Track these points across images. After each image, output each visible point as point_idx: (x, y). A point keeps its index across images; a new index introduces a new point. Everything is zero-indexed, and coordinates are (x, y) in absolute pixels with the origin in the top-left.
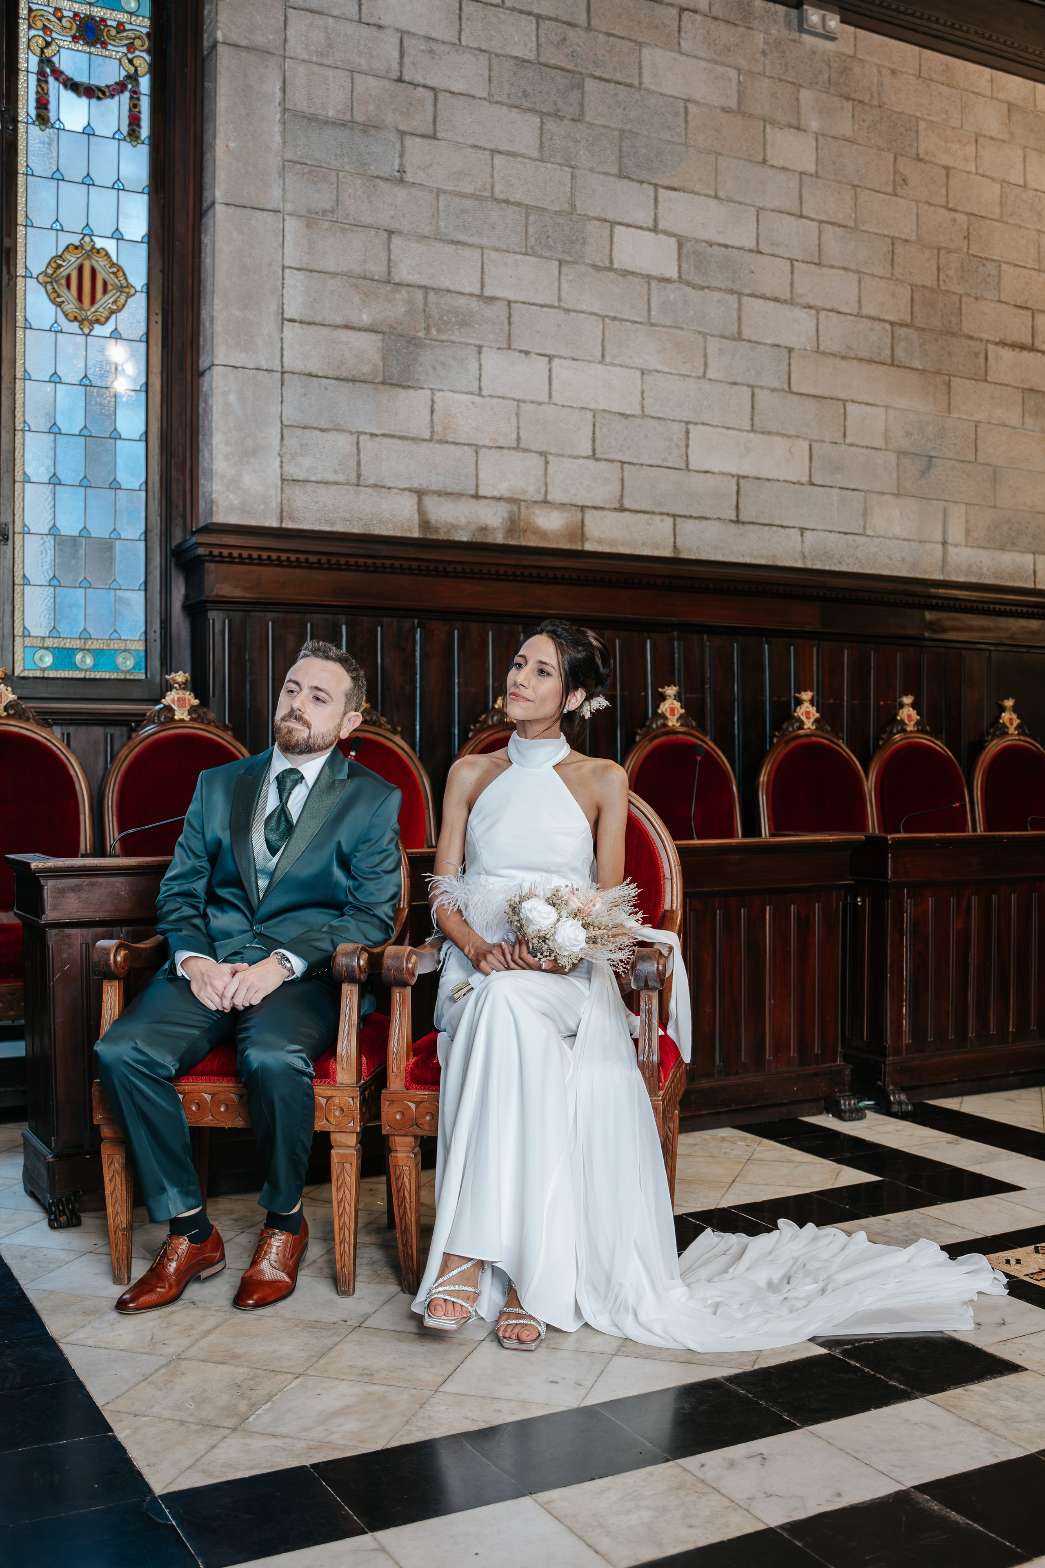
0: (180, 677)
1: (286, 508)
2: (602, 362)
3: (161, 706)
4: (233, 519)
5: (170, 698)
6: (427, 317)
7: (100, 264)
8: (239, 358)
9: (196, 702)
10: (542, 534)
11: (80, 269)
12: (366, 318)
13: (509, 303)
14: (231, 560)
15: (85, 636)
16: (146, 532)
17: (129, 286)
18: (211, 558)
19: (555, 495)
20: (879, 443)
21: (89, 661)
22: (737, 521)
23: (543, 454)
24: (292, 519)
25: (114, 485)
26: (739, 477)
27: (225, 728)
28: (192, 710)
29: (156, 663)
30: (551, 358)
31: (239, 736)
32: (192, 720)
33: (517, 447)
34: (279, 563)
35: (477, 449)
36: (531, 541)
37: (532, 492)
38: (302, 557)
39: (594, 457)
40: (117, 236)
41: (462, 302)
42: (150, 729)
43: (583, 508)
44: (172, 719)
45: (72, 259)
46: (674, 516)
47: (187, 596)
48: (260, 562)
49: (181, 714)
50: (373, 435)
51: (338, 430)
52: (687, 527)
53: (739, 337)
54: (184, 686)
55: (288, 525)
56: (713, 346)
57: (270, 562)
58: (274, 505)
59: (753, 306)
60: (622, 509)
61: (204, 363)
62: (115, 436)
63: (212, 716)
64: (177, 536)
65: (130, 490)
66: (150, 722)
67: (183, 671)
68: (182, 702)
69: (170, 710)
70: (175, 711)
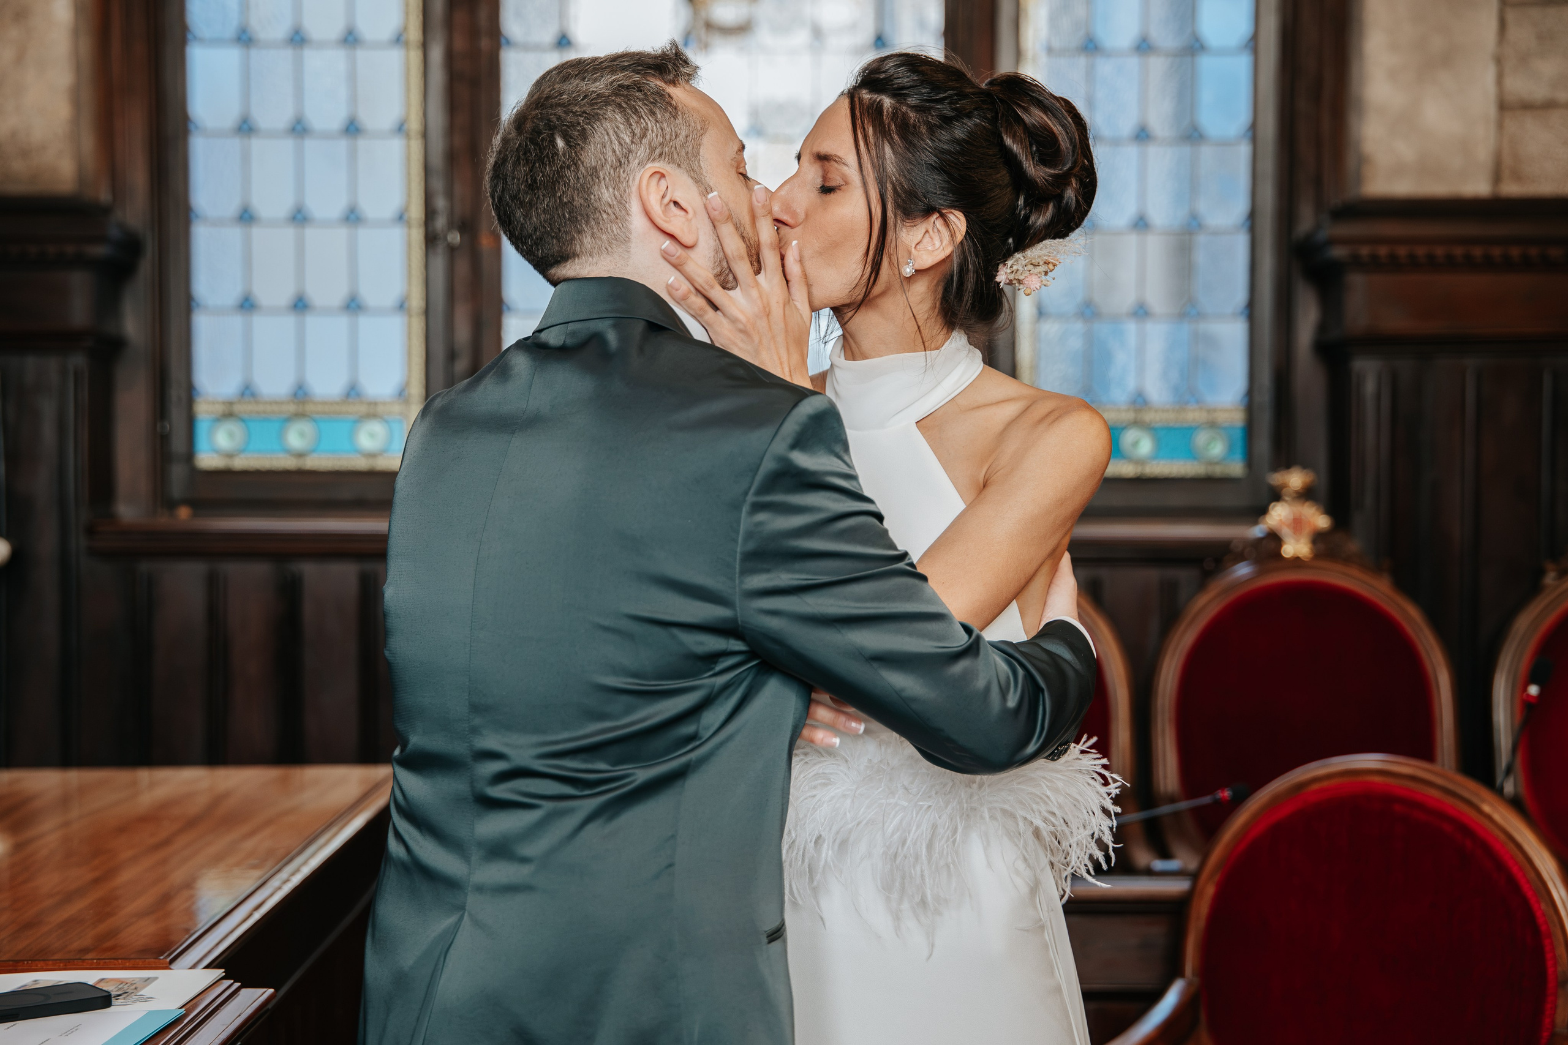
0: (1296, 479)
1: (1507, 161)
3: (1257, 531)
4: (1403, 187)
5: (1279, 515)
9: (1322, 522)
14: (1394, 265)
15: (1140, 402)
16: (1253, 216)
18: (1357, 263)
21: (1146, 446)
24: (1517, 177)
25: (1193, 137)
27: (1376, 569)
28: (1318, 538)
29: (1264, 446)
31: (1405, 585)
32: (1317, 555)
34: (1488, 265)
38: (1534, 251)
42: (1243, 570)
44: (1277, 555)
47: (1322, 328)
48: (1450, 264)
49: (1295, 547)
54: (1307, 495)
55: (1511, 189)
57: (1470, 265)
58: (1483, 153)
62: (1198, 47)
63: (1354, 546)
64: (1306, 221)
65: (1224, 143)
66: (1240, 557)
67: (1305, 465)
68: (1297, 524)
69: (1274, 538)
70: (1285, 543)
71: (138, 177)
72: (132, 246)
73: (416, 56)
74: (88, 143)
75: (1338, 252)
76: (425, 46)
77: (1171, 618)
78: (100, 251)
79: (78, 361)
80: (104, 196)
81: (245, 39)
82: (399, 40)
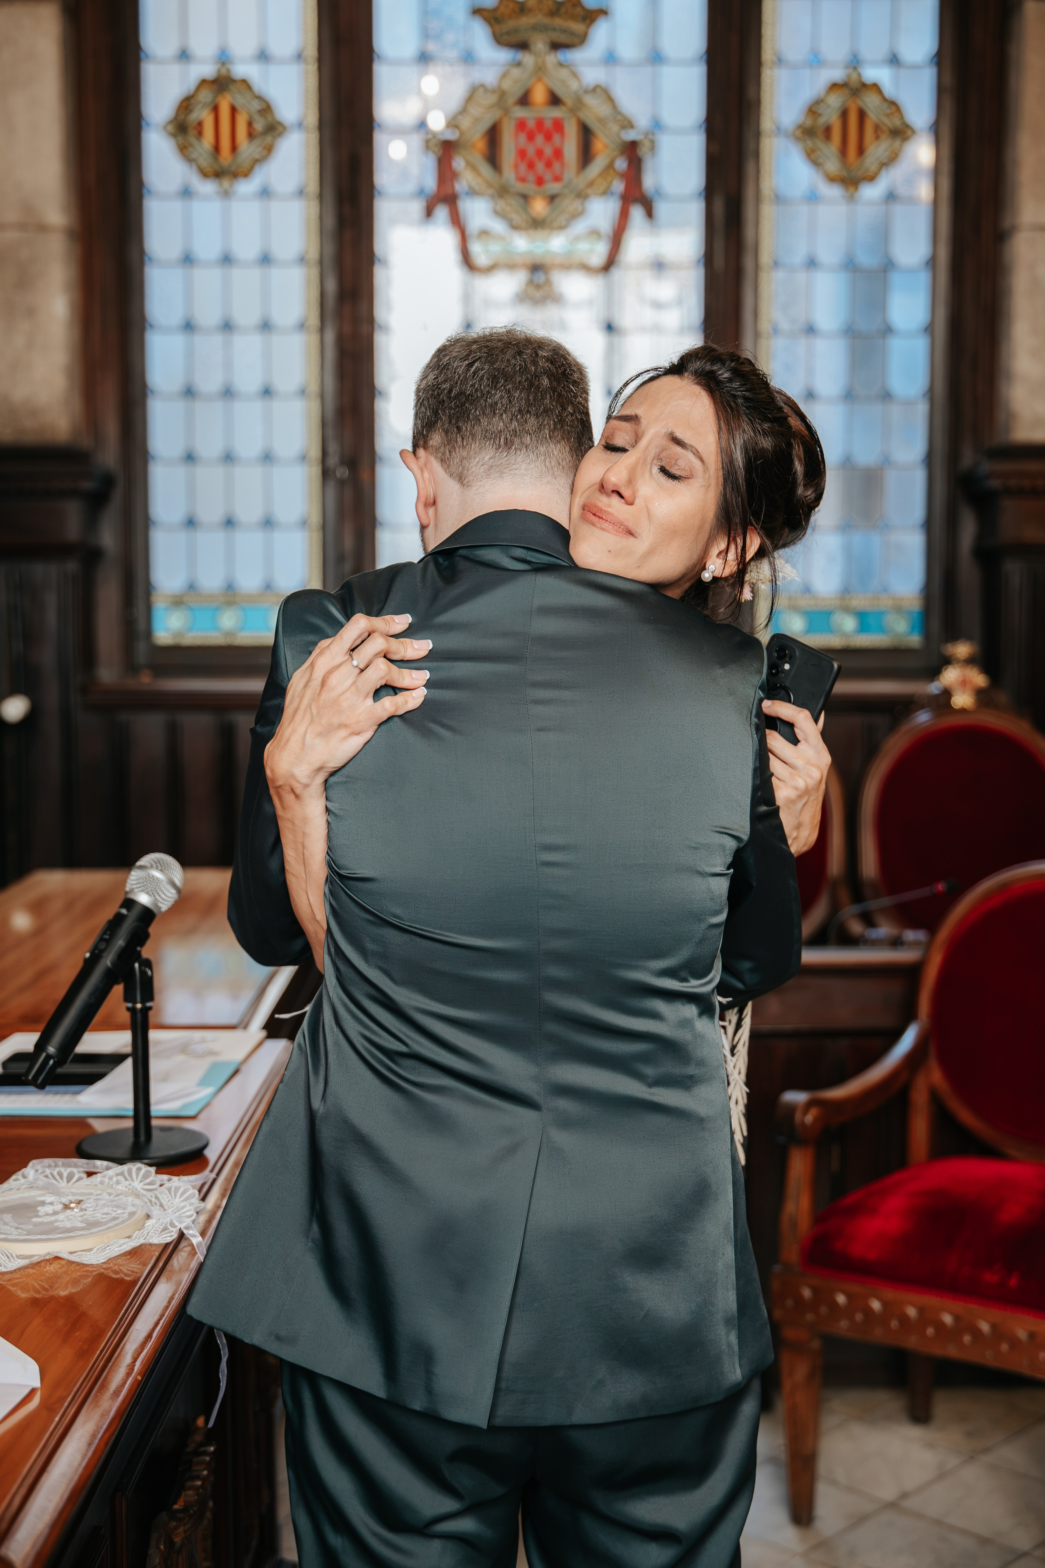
0: (962, 650)
3: (934, 688)
5: (951, 676)
7: (871, 102)
9: (982, 681)
11: (844, 114)
14: (1034, 493)
15: (845, 591)
16: (929, 455)
17: (907, 126)
18: (1008, 491)
21: (850, 625)
25: (886, 396)
27: (1020, 714)
28: (980, 694)
29: (936, 624)
32: (977, 707)
40: (894, 60)
42: (924, 716)
44: (949, 706)
45: (835, 101)
47: (980, 538)
49: (962, 700)
54: (970, 661)
61: (1007, 223)
62: (888, 330)
63: (1005, 698)
64: (968, 458)
65: (908, 403)
66: (922, 707)
67: (969, 638)
68: (964, 683)
69: (947, 694)
70: (953, 696)
71: (111, 429)
72: (108, 481)
73: (315, 339)
74: (77, 405)
75: (995, 483)
76: (322, 330)
77: (872, 751)
78: (88, 485)
79: (72, 566)
80: (86, 442)
81: (189, 327)
82: (302, 326)
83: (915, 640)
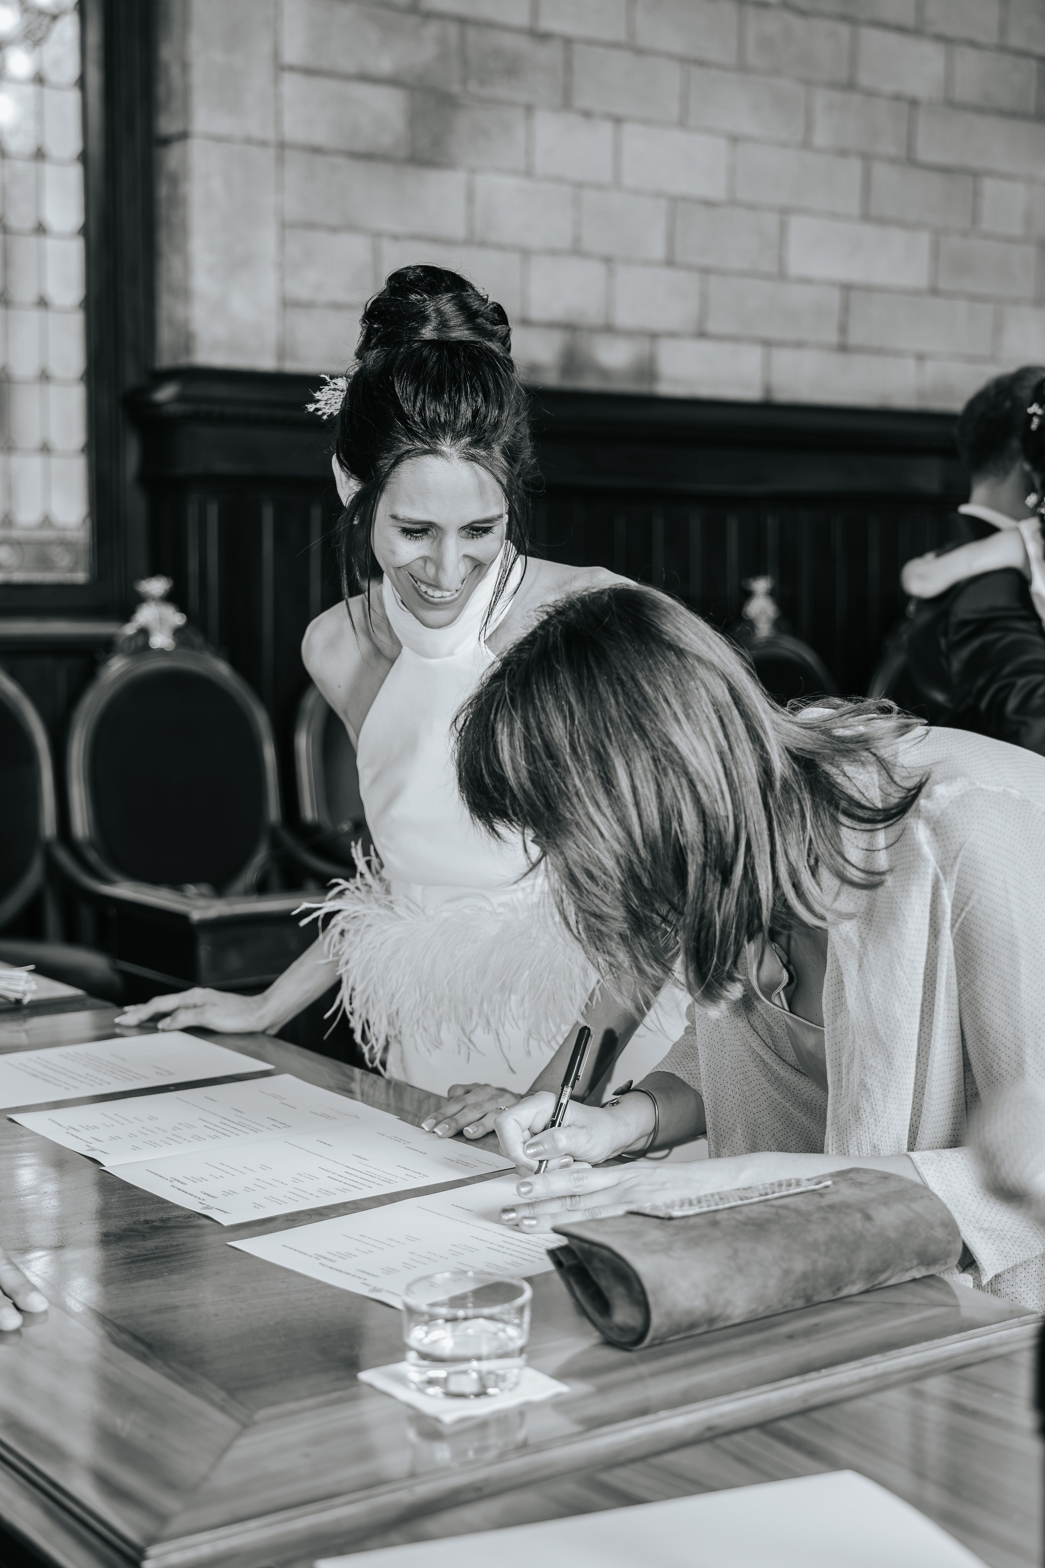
0: (158, 586)
1: (287, 343)
2: (682, 123)
4: (221, 360)
5: (146, 615)
6: (465, 62)
8: (224, 124)
9: (178, 619)
10: (604, 373)
12: (385, 64)
13: (568, 42)
14: (221, 420)
18: (196, 418)
19: (624, 318)
20: (1017, 229)
22: (843, 348)
23: (608, 260)
24: (295, 357)
25: (44, 304)
26: (847, 288)
28: (178, 633)
30: (618, 120)
32: (177, 648)
33: (577, 251)
35: (525, 253)
36: (590, 383)
37: (593, 315)
39: (670, 262)
41: (508, 41)
42: (119, 660)
43: (654, 336)
44: (147, 646)
46: (767, 344)
47: (144, 466)
49: (161, 640)
50: (395, 237)
51: (351, 227)
52: (783, 358)
53: (850, 86)
54: (165, 599)
55: (292, 367)
56: (821, 98)
58: (272, 338)
59: (872, 38)
60: (702, 334)
62: (41, 229)
65: (63, 311)
66: (117, 650)
68: (161, 621)
69: (144, 632)
70: (151, 636)
83: (80, 577)
